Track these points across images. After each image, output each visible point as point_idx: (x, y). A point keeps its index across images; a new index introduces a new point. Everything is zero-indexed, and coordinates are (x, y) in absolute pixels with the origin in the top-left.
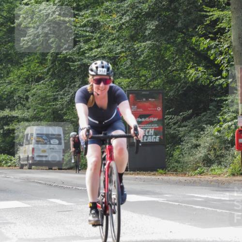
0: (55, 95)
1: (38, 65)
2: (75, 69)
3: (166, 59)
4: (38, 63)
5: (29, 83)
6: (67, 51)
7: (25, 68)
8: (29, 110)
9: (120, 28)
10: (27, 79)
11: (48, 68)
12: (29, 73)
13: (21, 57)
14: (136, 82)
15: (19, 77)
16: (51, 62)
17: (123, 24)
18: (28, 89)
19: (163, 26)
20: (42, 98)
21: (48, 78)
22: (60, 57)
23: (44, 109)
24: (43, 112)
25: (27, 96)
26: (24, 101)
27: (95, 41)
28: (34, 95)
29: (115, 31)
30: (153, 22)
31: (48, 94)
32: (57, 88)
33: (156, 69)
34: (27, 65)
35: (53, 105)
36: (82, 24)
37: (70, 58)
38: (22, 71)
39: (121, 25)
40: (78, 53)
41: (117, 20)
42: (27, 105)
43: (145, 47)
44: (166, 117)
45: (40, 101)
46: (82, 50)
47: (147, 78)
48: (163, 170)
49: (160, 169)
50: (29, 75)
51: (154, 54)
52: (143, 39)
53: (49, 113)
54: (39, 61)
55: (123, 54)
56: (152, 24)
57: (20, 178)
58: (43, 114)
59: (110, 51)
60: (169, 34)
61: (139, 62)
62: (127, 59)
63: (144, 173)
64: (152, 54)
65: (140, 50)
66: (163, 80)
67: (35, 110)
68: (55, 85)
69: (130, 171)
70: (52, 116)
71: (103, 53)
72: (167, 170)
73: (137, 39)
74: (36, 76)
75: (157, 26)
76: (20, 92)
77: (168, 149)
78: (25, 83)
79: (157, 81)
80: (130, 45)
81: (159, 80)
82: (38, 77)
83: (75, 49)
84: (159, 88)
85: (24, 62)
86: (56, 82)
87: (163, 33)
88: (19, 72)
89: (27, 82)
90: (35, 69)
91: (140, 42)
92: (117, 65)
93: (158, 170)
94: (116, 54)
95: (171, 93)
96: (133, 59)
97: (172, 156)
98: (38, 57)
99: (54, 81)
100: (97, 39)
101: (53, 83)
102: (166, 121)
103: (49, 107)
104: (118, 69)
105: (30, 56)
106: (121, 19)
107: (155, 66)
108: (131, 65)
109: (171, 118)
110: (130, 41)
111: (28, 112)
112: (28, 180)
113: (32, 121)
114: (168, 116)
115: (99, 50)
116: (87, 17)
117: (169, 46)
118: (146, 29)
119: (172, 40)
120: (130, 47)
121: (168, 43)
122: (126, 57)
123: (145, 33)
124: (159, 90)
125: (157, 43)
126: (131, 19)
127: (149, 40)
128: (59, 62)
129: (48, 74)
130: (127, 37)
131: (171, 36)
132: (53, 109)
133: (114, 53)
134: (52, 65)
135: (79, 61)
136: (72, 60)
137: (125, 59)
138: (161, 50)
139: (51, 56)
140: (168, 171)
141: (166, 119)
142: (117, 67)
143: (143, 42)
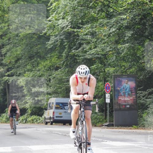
0: (68, 78)
1: (56, 59)
2: (80, 61)
3: (138, 55)
4: (57, 58)
5: (51, 70)
6: (75, 50)
7: (49, 61)
8: (51, 87)
9: (109, 36)
10: (50, 68)
11: (63, 61)
12: (51, 64)
13: (46, 54)
14: (119, 70)
15: (45, 67)
16: (65, 57)
17: (111, 33)
18: (50, 74)
19: (137, 35)
20: (59, 80)
21: (63, 67)
22: (71, 54)
23: (60, 87)
24: (60, 89)
25: (50, 79)
26: (47, 82)
27: (93, 44)
28: (54, 78)
29: (106, 37)
30: (130, 32)
31: (63, 78)
32: (68, 74)
33: (131, 62)
34: (49, 59)
35: (66, 85)
36: (85, 33)
37: (77, 55)
38: (47, 63)
39: (110, 34)
40: (82, 52)
41: (107, 31)
42: (50, 84)
43: (124, 48)
44: (138, 92)
45: (57, 82)
46: (84, 50)
47: (125, 67)
48: (136, 126)
49: (134, 125)
50: (51, 65)
51: (130, 52)
52: (123, 42)
53: (63, 89)
54: (57, 56)
55: (111, 52)
56: (129, 33)
57: (46, 131)
58: (60, 90)
59: (103, 50)
60: (140, 40)
61: (121, 57)
62: (114, 56)
63: (124, 127)
64: (129, 52)
65: (121, 49)
66: (136, 69)
67: (54, 87)
68: (67, 72)
69: (115, 126)
70: (65, 92)
71: (98, 52)
72: (138, 126)
73: (120, 43)
74: (55, 66)
75: (132, 34)
76: (45, 76)
77: (139, 113)
78: (49, 70)
79: (132, 70)
80: (115, 47)
81: (133, 69)
82: (57, 66)
83: (80, 49)
84: (133, 74)
85: (48, 57)
86: (69, 70)
87: (136, 39)
88: (45, 63)
89: (50, 70)
90: (55, 61)
91: (122, 44)
92: (107, 59)
93: (133, 126)
94: (106, 52)
95: (141, 77)
96: (117, 55)
97: (142, 117)
98: (56, 54)
99: (67, 69)
100: (94, 43)
101: (66, 71)
102: (138, 95)
103: (63, 86)
104: (107, 62)
105: (51, 53)
106: (109, 30)
107: (130, 60)
108: (116, 59)
109: (141, 93)
110: (115, 44)
111: (50, 89)
112: (51, 132)
113: (53, 94)
114: (139, 92)
115: (96, 49)
116: (88, 29)
117: (140, 47)
118: (125, 36)
119: (141, 44)
120: (115, 48)
121: (139, 45)
122: (113, 54)
123: (124, 39)
124: (133, 75)
125: (133, 45)
126: (116, 30)
127: (127, 43)
128: (70, 57)
129: (63, 65)
130: (113, 42)
131: (141, 41)
132: (66, 87)
133: (105, 51)
134: (66, 59)
135: (82, 56)
136: (79, 56)
137: (112, 55)
138: (135, 50)
139: (65, 54)
140: (140, 126)
141: (138, 93)
142: (107, 60)
143: (124, 44)
